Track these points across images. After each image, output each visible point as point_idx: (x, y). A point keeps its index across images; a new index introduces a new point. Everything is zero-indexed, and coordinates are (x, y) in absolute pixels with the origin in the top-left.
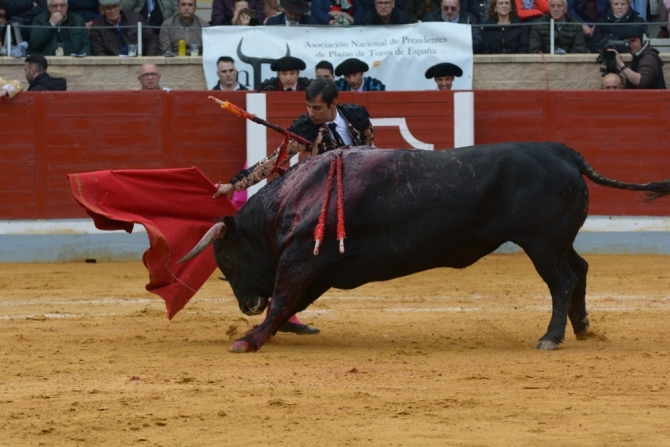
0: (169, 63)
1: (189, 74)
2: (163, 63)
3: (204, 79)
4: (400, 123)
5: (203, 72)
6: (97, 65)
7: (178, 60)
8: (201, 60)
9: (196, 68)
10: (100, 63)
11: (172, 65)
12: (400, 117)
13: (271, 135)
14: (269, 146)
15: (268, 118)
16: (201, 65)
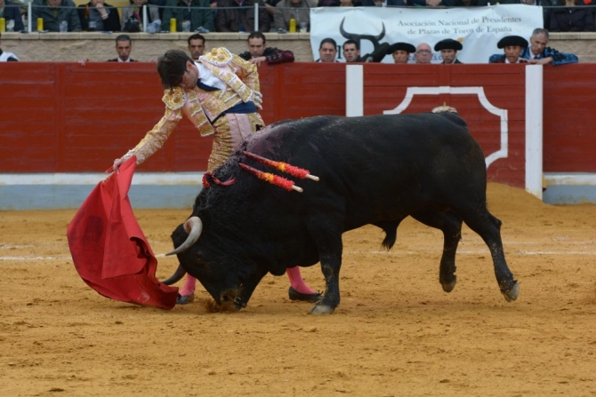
0: (281, 38)
1: (299, 48)
2: (276, 38)
3: (311, 53)
4: (479, 91)
5: (310, 46)
6: (220, 40)
7: (289, 36)
8: (309, 36)
9: (304, 43)
10: (222, 38)
11: (284, 40)
12: (479, 86)
13: (367, 100)
14: (365, 111)
15: (365, 86)
16: (309, 40)
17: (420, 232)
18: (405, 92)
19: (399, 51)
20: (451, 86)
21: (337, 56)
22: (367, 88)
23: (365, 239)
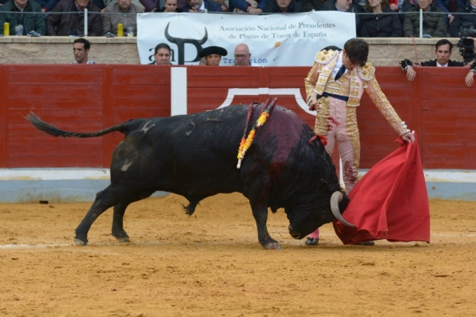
0: (109, 42)
1: (126, 51)
2: (105, 42)
3: (138, 55)
4: (296, 92)
5: (137, 50)
6: (51, 43)
7: (117, 39)
8: (136, 40)
9: (132, 46)
10: (53, 42)
11: (112, 44)
12: (296, 87)
13: (191, 100)
14: (189, 110)
15: (188, 87)
16: (136, 44)
17: (240, 225)
18: (226, 93)
19: (213, 55)
20: (270, 87)
21: (171, 59)
22: (190, 89)
23: (189, 231)
